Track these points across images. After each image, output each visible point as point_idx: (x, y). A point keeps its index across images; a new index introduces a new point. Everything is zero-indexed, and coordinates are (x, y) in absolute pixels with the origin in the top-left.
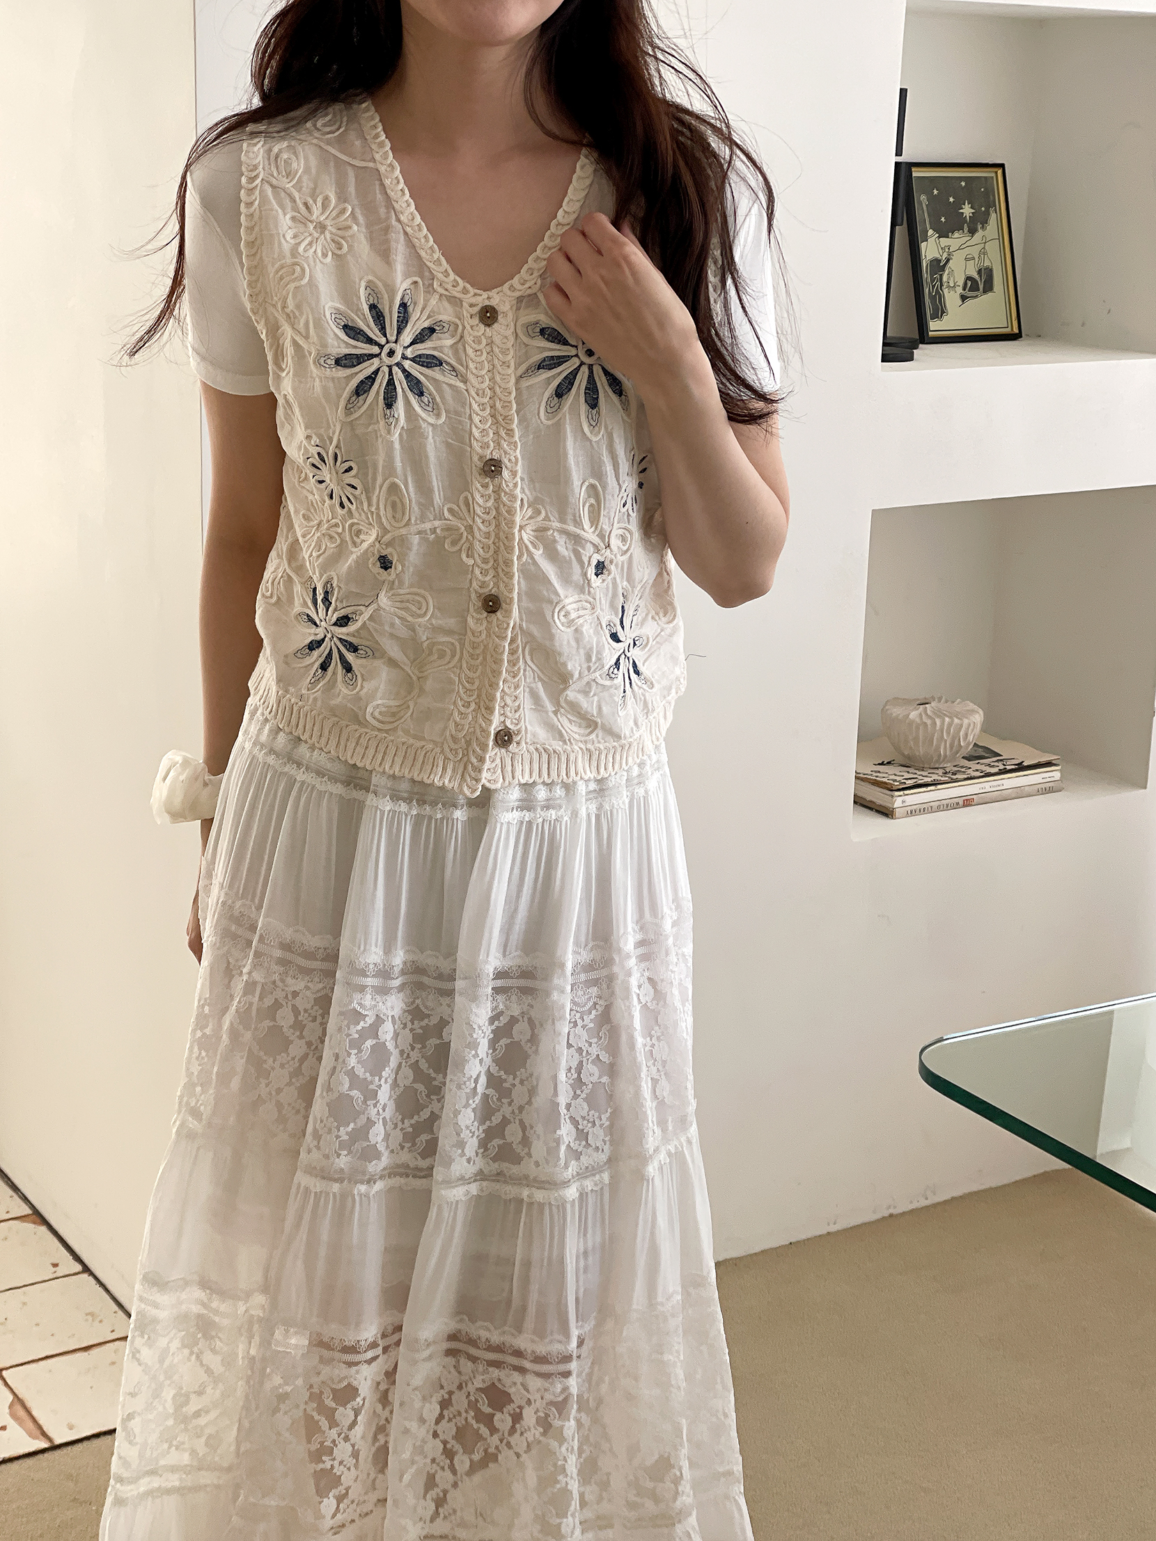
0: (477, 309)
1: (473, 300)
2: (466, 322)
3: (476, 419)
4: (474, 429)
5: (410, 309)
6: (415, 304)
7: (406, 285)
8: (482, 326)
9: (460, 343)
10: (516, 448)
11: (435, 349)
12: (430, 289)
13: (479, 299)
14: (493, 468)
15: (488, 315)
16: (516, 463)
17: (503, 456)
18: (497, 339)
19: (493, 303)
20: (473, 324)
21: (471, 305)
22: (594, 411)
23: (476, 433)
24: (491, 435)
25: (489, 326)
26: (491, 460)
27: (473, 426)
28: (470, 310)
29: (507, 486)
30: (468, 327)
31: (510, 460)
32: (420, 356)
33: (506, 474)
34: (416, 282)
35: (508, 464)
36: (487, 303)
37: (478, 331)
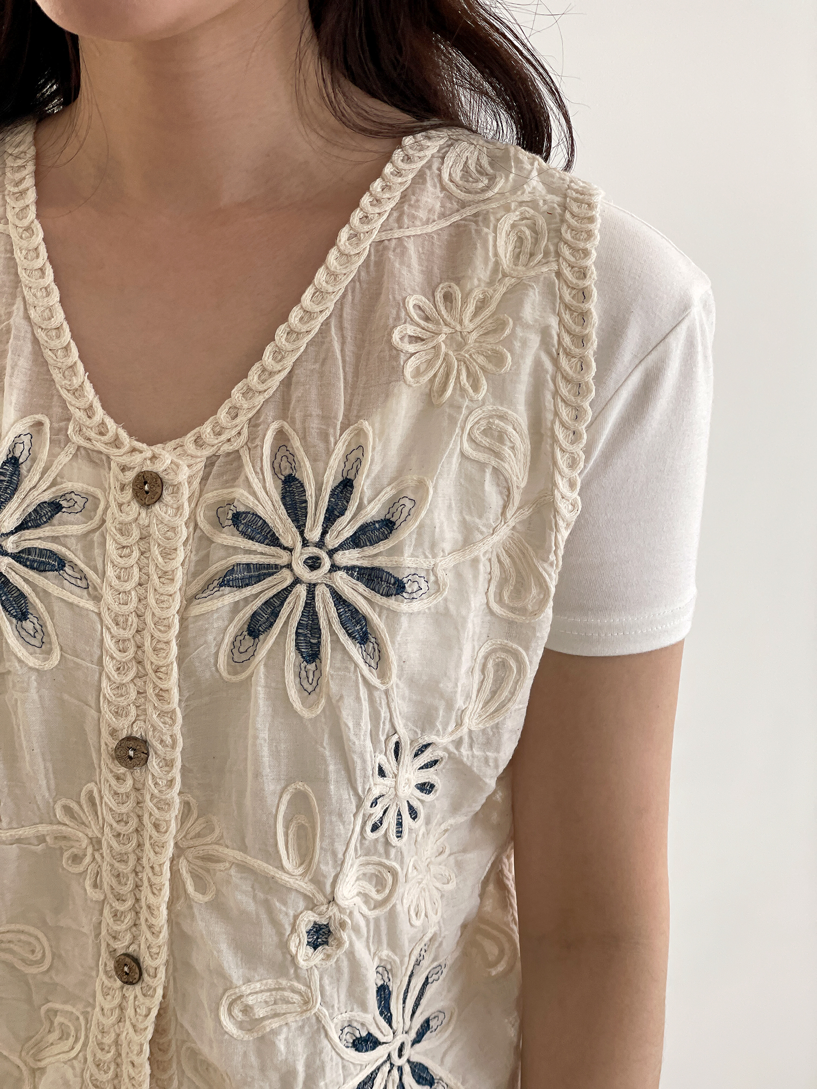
0: (130, 476)
1: (126, 460)
2: (111, 498)
3: (109, 666)
4: (105, 683)
5: (24, 469)
6: (34, 460)
7: (22, 427)
8: (135, 506)
9: (97, 534)
10: (174, 722)
11: (54, 539)
12: (60, 439)
13: (138, 458)
14: (131, 753)
15: (146, 488)
16: (173, 746)
17: (151, 733)
18: (156, 531)
19: (159, 468)
20: (121, 500)
21: (124, 469)
22: (312, 667)
23: (106, 688)
24: (133, 695)
25: (147, 506)
26: (129, 738)
27: (104, 678)
28: (121, 476)
29: (156, 784)
30: (113, 504)
31: (162, 741)
32: (28, 551)
33: (153, 763)
34: (40, 424)
35: (159, 747)
36: (148, 467)
37: (128, 514)
